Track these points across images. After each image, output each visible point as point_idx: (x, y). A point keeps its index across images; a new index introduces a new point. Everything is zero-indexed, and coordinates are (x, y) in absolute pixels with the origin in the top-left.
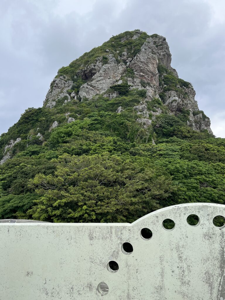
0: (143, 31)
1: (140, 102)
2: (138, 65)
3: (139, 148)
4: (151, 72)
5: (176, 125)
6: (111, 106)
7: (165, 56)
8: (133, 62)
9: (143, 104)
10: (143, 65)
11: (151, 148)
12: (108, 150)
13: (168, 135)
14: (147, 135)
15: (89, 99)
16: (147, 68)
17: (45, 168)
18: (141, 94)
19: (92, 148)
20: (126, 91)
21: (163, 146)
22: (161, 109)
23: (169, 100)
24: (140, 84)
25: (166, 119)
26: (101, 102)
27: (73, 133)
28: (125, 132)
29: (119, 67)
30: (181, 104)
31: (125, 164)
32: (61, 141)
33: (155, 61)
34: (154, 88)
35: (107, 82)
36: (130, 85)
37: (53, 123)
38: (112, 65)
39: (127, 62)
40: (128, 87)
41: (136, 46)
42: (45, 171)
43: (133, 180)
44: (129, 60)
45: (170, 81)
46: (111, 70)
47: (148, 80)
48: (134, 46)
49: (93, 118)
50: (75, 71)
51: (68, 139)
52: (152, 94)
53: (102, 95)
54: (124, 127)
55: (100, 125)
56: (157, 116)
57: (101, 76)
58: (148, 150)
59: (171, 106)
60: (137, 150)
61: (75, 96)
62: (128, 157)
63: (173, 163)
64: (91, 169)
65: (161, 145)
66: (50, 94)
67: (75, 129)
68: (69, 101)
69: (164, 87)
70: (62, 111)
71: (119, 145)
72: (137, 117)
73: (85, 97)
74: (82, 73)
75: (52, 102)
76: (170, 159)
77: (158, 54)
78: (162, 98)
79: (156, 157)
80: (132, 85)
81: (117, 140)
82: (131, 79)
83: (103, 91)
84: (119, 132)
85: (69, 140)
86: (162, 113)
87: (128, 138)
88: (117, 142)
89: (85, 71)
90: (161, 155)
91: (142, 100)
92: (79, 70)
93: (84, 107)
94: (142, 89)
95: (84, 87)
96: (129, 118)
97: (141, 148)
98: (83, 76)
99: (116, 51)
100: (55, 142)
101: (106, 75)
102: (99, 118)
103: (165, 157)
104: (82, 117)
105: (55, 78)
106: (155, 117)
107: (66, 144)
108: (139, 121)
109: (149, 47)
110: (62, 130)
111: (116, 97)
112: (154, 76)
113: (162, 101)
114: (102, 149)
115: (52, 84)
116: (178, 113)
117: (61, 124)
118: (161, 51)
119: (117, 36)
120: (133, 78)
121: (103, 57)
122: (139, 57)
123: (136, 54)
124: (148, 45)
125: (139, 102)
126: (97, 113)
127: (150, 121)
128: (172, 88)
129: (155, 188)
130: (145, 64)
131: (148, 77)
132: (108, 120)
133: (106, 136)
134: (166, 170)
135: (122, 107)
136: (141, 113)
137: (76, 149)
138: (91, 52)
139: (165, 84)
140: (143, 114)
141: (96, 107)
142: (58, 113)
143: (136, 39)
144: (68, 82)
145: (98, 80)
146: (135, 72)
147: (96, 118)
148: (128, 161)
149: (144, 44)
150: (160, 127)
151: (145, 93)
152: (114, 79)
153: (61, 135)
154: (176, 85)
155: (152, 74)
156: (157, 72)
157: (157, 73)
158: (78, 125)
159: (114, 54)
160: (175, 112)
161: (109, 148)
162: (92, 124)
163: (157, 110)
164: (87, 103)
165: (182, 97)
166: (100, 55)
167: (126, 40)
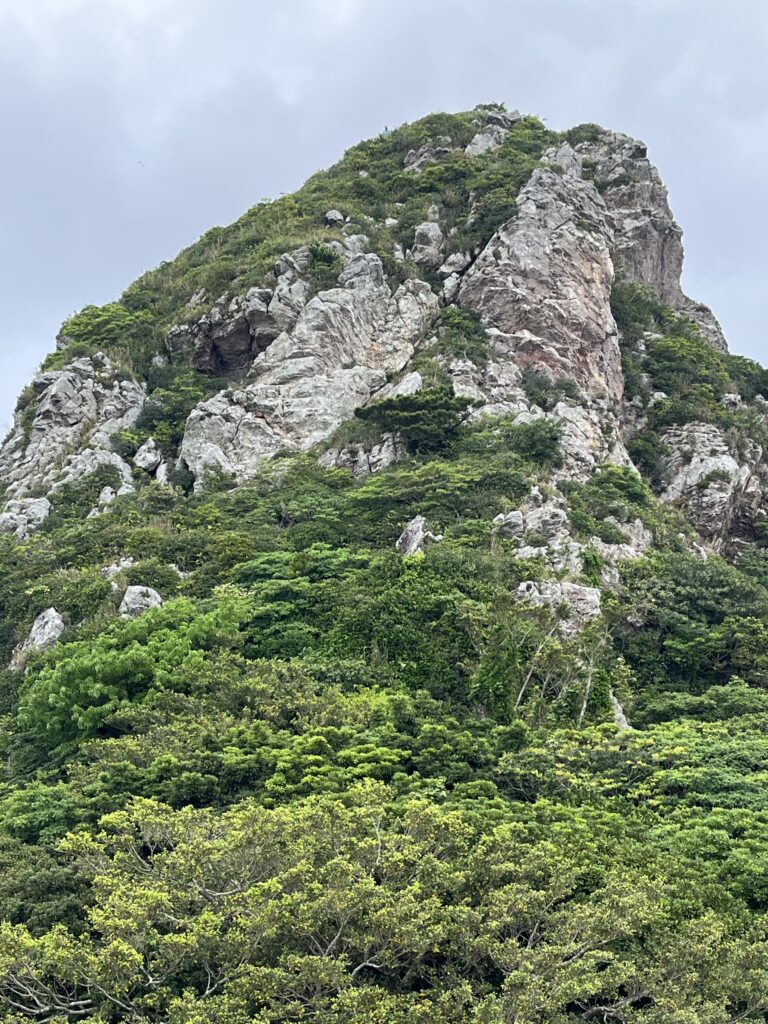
0: (523, 113)
1: (528, 490)
2: (506, 291)
3: (543, 751)
4: (577, 326)
5: (739, 613)
6: (365, 516)
7: (645, 237)
8: (479, 274)
9: (544, 501)
10: (532, 290)
11: (616, 748)
12: (368, 767)
13: (701, 675)
14: (582, 676)
15: (238, 480)
16: (553, 302)
17: (22, 888)
18: (533, 446)
19: (275, 757)
20: (447, 431)
21: (683, 740)
22: (646, 526)
23: (687, 474)
24: (520, 393)
25: (678, 583)
26: (307, 491)
27: (159, 672)
28: (453, 660)
29: (402, 303)
30: (751, 496)
31: (492, 849)
32: (89, 725)
33: (595, 265)
34: (601, 410)
35: (337, 382)
36: (467, 395)
37: (32, 622)
38: (364, 294)
39: (444, 276)
40: (458, 410)
41: (488, 188)
42: (21, 909)
43: (547, 948)
44: (452, 264)
45: (685, 370)
46: (358, 319)
47: (564, 366)
48: (476, 189)
49: (269, 586)
50: (155, 330)
51: (127, 710)
52: (591, 442)
53: (312, 455)
54: (446, 633)
55: (309, 623)
56: (627, 565)
57: (302, 355)
58: (600, 764)
59: (699, 506)
60: (539, 762)
61: (157, 466)
62: (498, 807)
63: (752, 837)
64: (293, 884)
65: (671, 735)
66: (17, 455)
67: (169, 650)
68: (122, 491)
69: (651, 404)
70: (86, 552)
71: (433, 739)
72: (516, 574)
73: (217, 468)
74: (196, 341)
75: (31, 500)
76: (735, 811)
77: (612, 226)
78: (645, 464)
79: (651, 801)
80: (477, 399)
81: (416, 707)
82: (469, 363)
83: (315, 434)
84: (417, 660)
85: (134, 719)
86: (656, 545)
87: (476, 696)
88: (418, 720)
89: (212, 326)
90: (676, 790)
91: (540, 480)
92: (179, 324)
93: (210, 523)
94: (536, 417)
95: (210, 415)
96: (471, 583)
97: (560, 753)
98: (199, 355)
99: (379, 216)
100: (53, 729)
101: (329, 349)
102: (304, 584)
103: (698, 804)
104: (204, 581)
105: (44, 368)
106: (615, 572)
107: (118, 742)
108: (533, 596)
109: (559, 195)
110: (93, 656)
111: (393, 463)
112: (594, 344)
113: (649, 480)
114: (335, 762)
115: (23, 404)
116: (740, 546)
117: (83, 626)
118: (627, 211)
119: (382, 140)
120: (480, 358)
121: (312, 251)
122: (508, 247)
123: (492, 230)
124: (554, 184)
125: (525, 489)
126: (287, 556)
127: (593, 595)
128: (699, 411)
129: (676, 989)
130: (541, 282)
131: (563, 352)
132: (354, 597)
133: (351, 684)
134: (722, 878)
135: (429, 518)
136: (535, 551)
137: (184, 768)
138: (245, 223)
139: (657, 388)
140: (551, 553)
141: (282, 519)
142: (62, 561)
143: (488, 151)
144: (116, 390)
145: (285, 373)
146: (490, 325)
147: (284, 583)
148: (503, 830)
149: (530, 177)
150: (651, 624)
151: (555, 439)
152: (373, 365)
153: (87, 688)
154: (717, 391)
155: (583, 336)
156: (610, 324)
157: (609, 329)
158: (183, 627)
159: (368, 235)
160: (725, 539)
161: (375, 760)
162: (263, 620)
163: (625, 529)
164: (226, 501)
165: (754, 454)
166: (293, 241)
167: (433, 160)
